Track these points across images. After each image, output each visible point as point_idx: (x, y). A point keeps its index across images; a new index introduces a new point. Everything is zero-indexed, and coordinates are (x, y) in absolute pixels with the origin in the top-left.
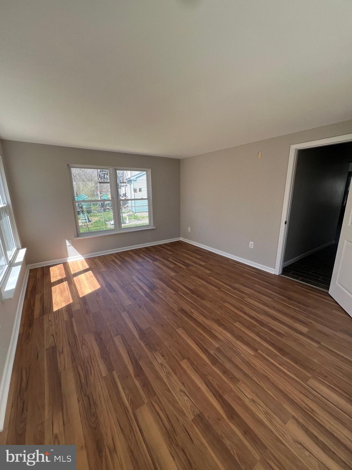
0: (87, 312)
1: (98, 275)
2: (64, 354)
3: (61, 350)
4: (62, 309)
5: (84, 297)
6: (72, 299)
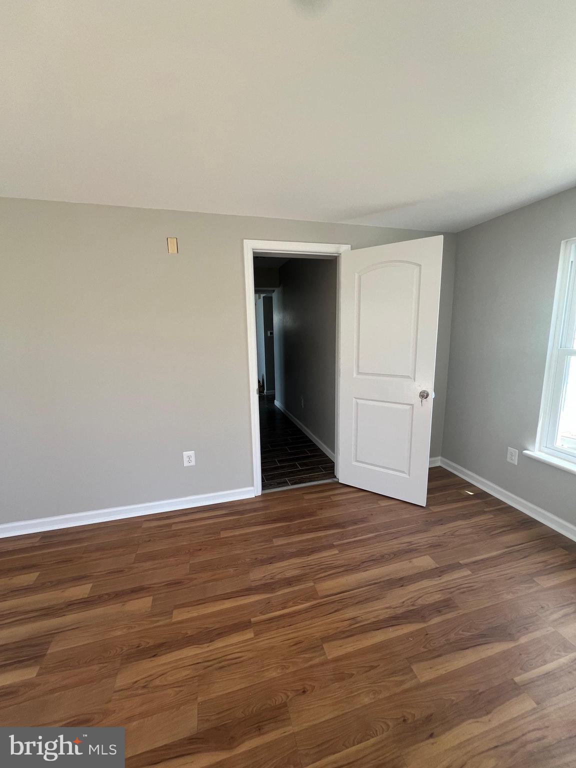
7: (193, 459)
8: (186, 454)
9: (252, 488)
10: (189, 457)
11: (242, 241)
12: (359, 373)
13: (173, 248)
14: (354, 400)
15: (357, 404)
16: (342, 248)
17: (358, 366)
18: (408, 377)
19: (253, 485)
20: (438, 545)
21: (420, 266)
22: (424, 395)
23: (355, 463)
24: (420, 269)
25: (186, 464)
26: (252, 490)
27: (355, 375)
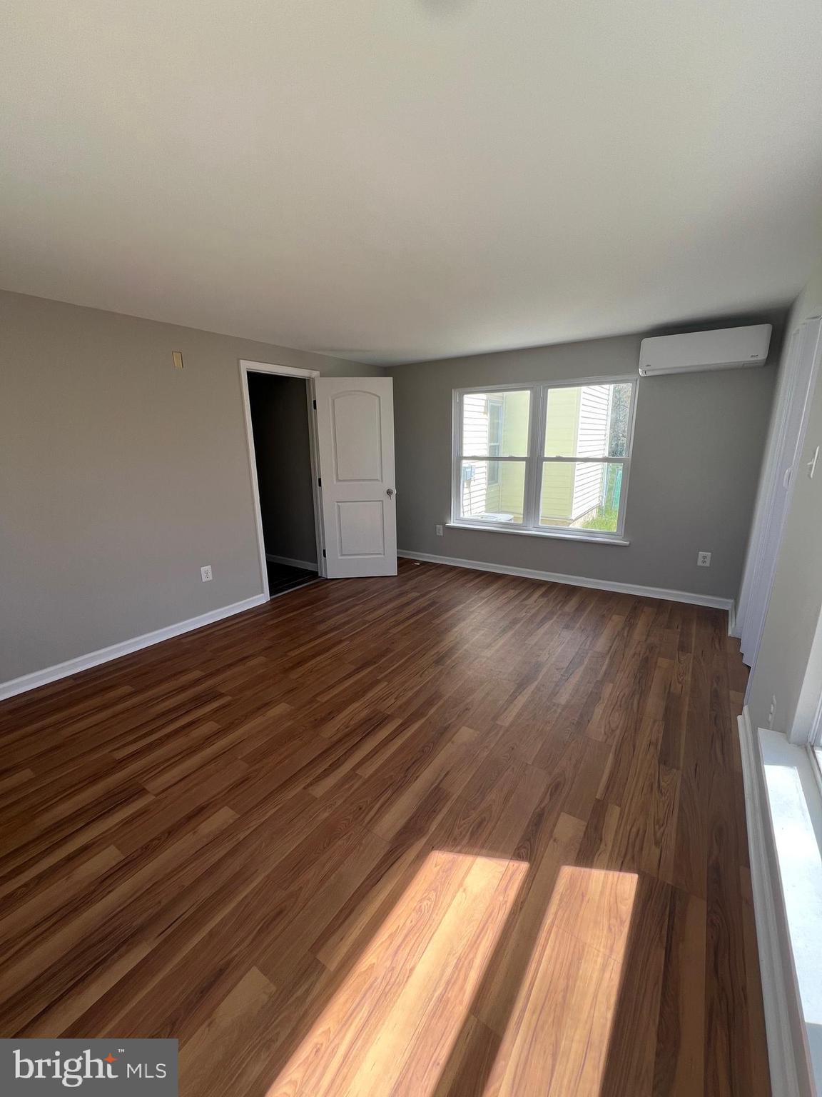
0: (557, 786)
1: (332, 967)
2: (649, 739)
3: (652, 749)
4: (609, 867)
5: (518, 856)
6: (556, 889)
7: (210, 573)
8: (203, 569)
9: (262, 595)
10: (206, 572)
11: (238, 360)
12: (338, 480)
13: (178, 363)
14: (336, 503)
15: (339, 506)
16: (315, 374)
17: (337, 475)
18: (377, 480)
19: (263, 592)
20: (415, 588)
21: (379, 397)
22: (389, 492)
23: (340, 558)
24: (380, 400)
25: (204, 579)
26: (263, 598)
27: (335, 482)
